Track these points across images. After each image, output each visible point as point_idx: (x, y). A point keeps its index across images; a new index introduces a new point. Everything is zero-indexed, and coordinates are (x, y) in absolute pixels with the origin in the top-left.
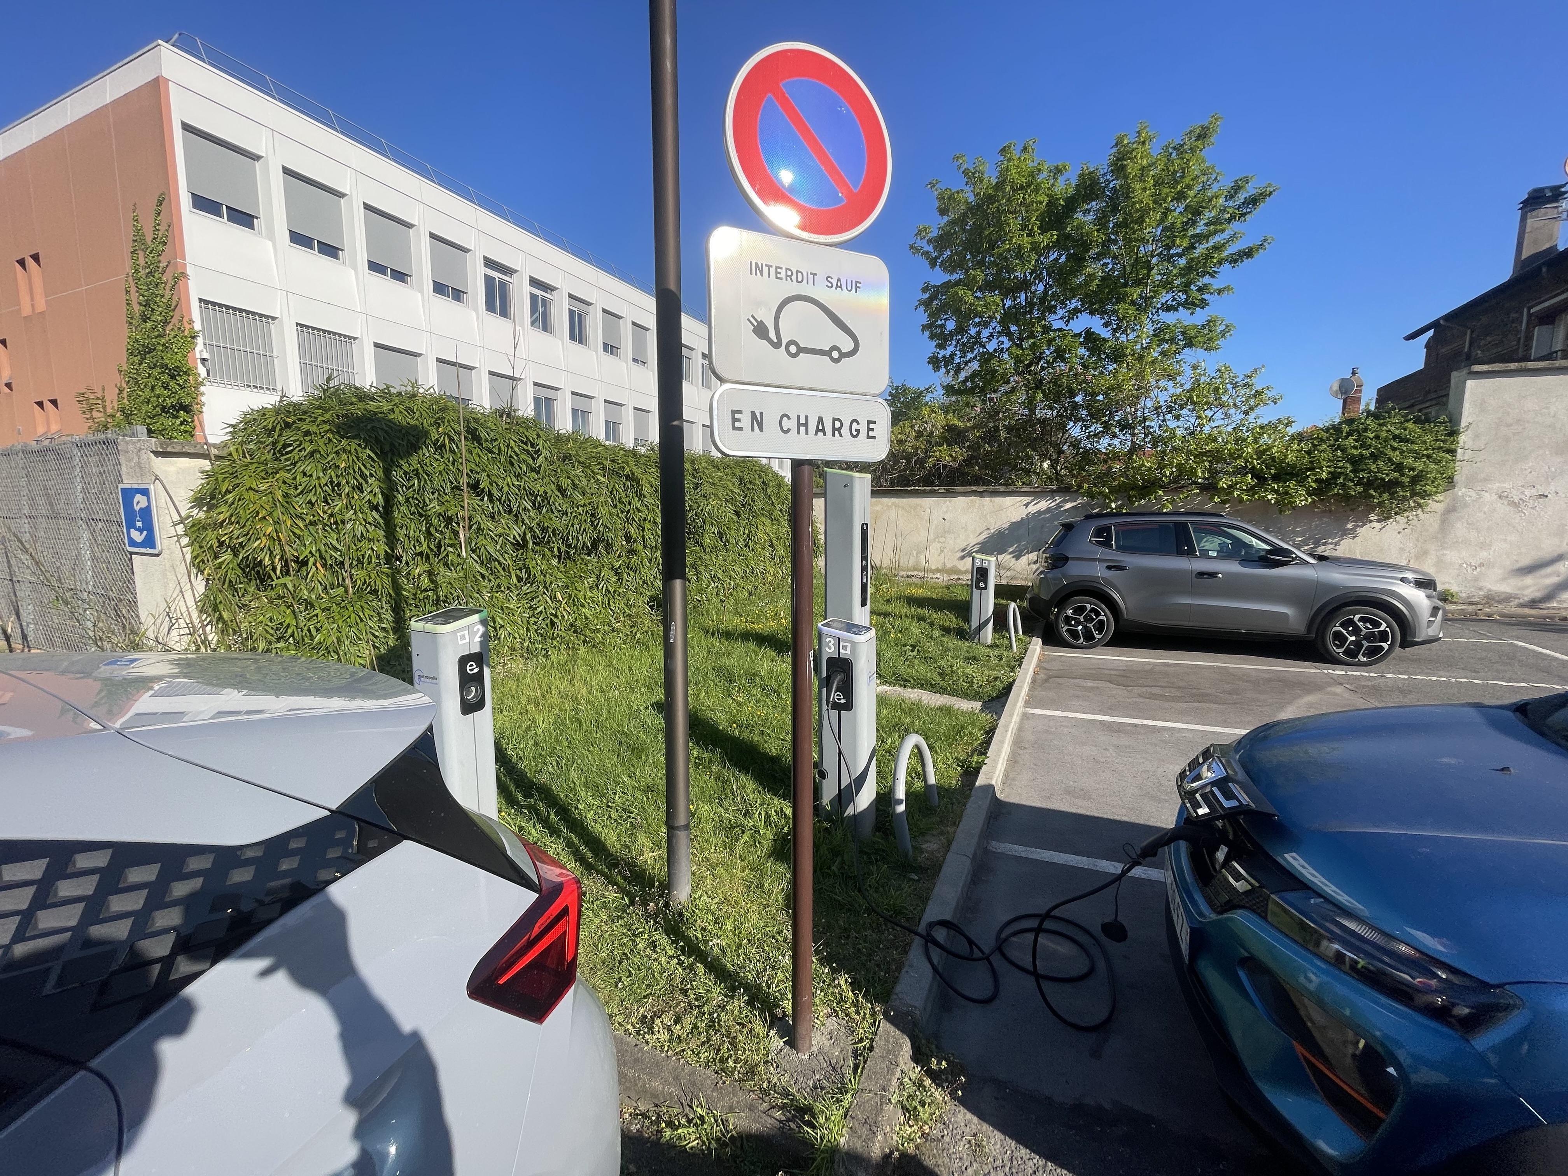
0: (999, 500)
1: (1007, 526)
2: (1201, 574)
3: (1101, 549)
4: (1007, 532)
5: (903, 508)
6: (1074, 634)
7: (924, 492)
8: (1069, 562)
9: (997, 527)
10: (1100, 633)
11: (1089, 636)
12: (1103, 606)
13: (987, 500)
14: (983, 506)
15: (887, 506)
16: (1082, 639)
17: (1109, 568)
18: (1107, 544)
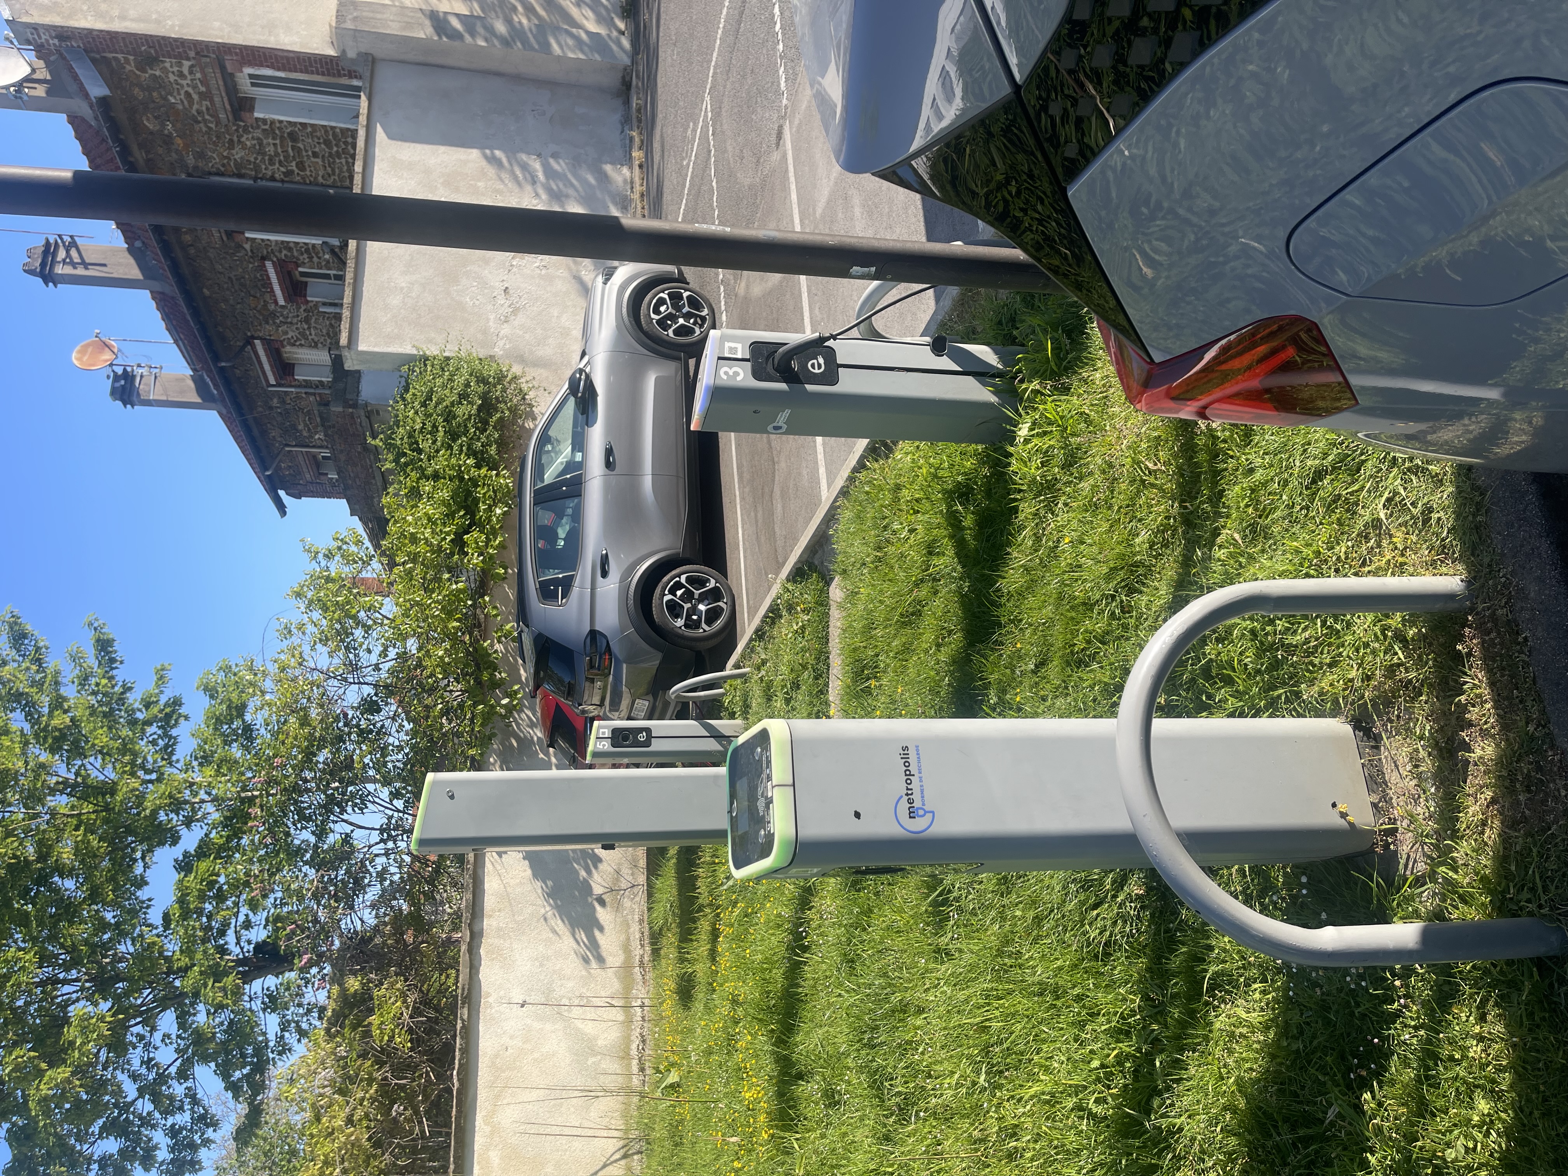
0: (489, 901)
1: (539, 884)
2: (609, 464)
3: (575, 591)
4: (550, 883)
5: (497, 1097)
6: (712, 615)
7: (465, 1051)
8: (597, 628)
9: (540, 901)
10: (708, 581)
11: (715, 595)
12: (665, 579)
13: (489, 924)
14: (499, 929)
15: (492, 1133)
16: (720, 604)
17: (604, 574)
18: (567, 584)
